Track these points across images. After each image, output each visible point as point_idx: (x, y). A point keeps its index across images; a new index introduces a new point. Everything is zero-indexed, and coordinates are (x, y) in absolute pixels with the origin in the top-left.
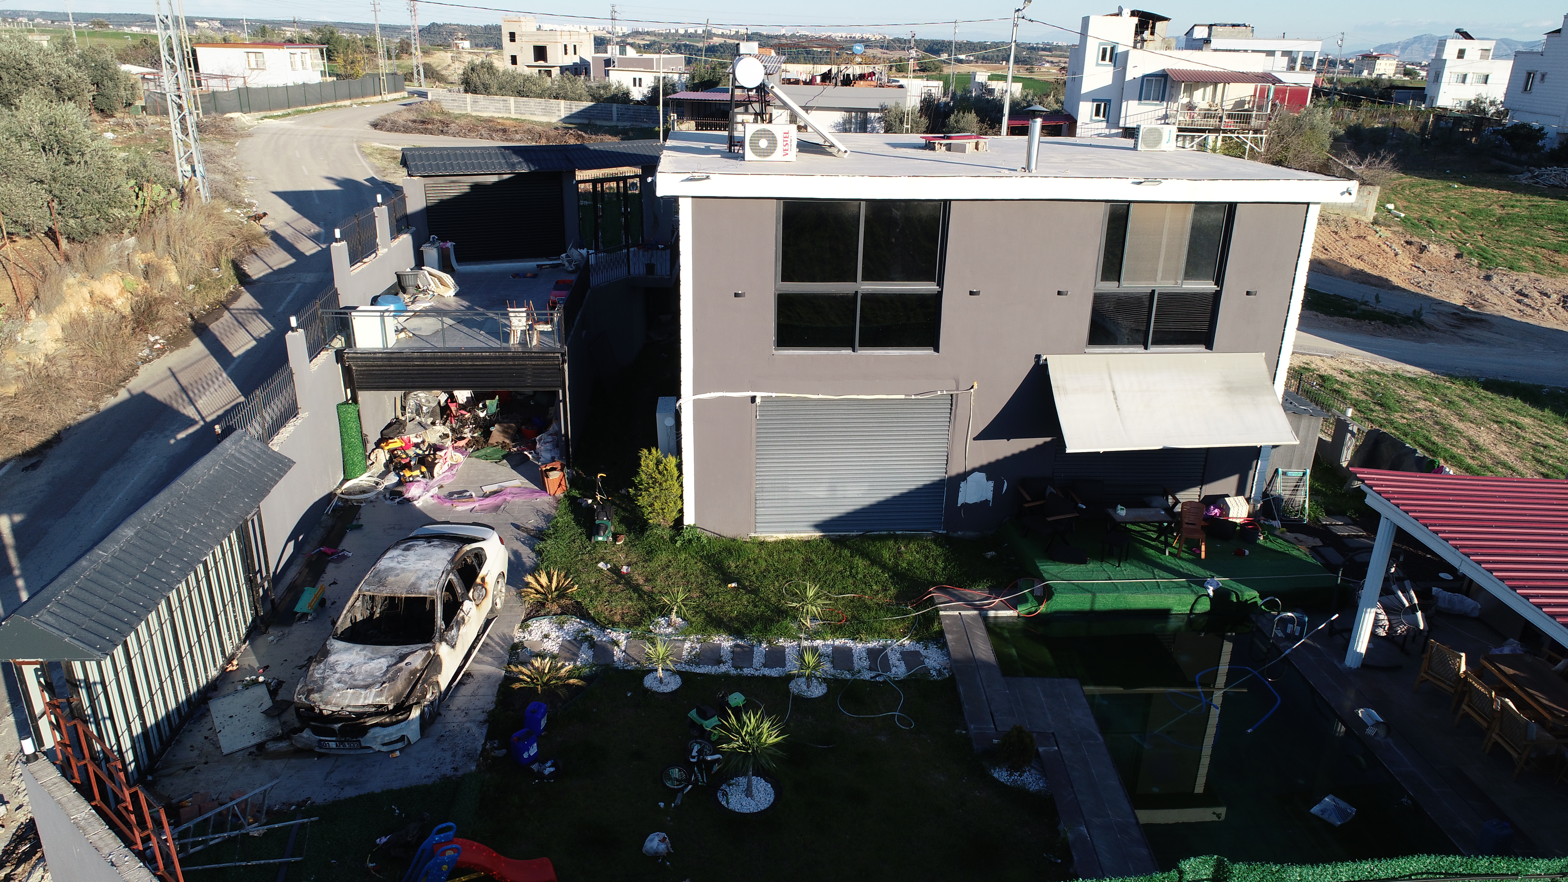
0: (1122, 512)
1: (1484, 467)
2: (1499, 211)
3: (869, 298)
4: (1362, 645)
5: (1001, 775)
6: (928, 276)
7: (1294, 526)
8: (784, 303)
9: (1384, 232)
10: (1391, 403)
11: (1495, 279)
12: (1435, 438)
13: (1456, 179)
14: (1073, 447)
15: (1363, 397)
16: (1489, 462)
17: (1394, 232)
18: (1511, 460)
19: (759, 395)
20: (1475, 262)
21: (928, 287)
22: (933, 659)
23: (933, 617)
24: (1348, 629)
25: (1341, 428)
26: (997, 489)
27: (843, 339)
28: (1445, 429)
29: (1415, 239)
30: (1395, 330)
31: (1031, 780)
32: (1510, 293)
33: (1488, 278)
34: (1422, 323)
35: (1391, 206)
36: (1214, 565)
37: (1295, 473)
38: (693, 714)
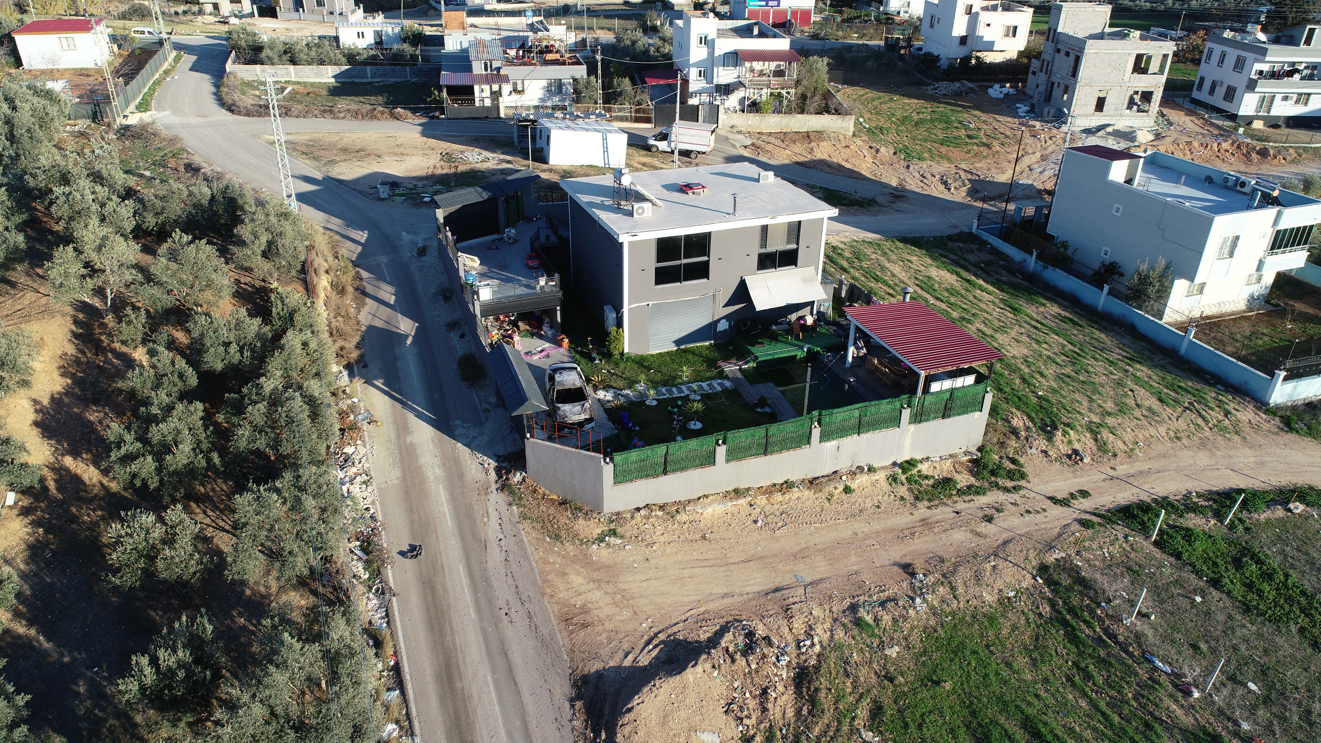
0: (774, 327)
1: (895, 284)
2: (915, 117)
3: (686, 265)
4: (850, 359)
5: (759, 410)
6: (704, 254)
7: (828, 323)
8: (658, 270)
9: (858, 142)
10: (861, 257)
11: (911, 168)
12: (878, 273)
13: (896, 92)
14: (758, 309)
15: (850, 256)
16: (897, 282)
17: (864, 141)
18: (906, 280)
19: (650, 303)
20: (902, 157)
21: (705, 258)
22: (728, 384)
23: (723, 371)
24: (845, 356)
25: (841, 283)
26: (730, 325)
27: (678, 280)
28: (882, 268)
29: (874, 145)
30: (864, 210)
31: (767, 410)
32: (918, 176)
33: (908, 167)
34: (876, 203)
35: (861, 120)
36: (805, 341)
37: (827, 304)
38: (669, 408)
